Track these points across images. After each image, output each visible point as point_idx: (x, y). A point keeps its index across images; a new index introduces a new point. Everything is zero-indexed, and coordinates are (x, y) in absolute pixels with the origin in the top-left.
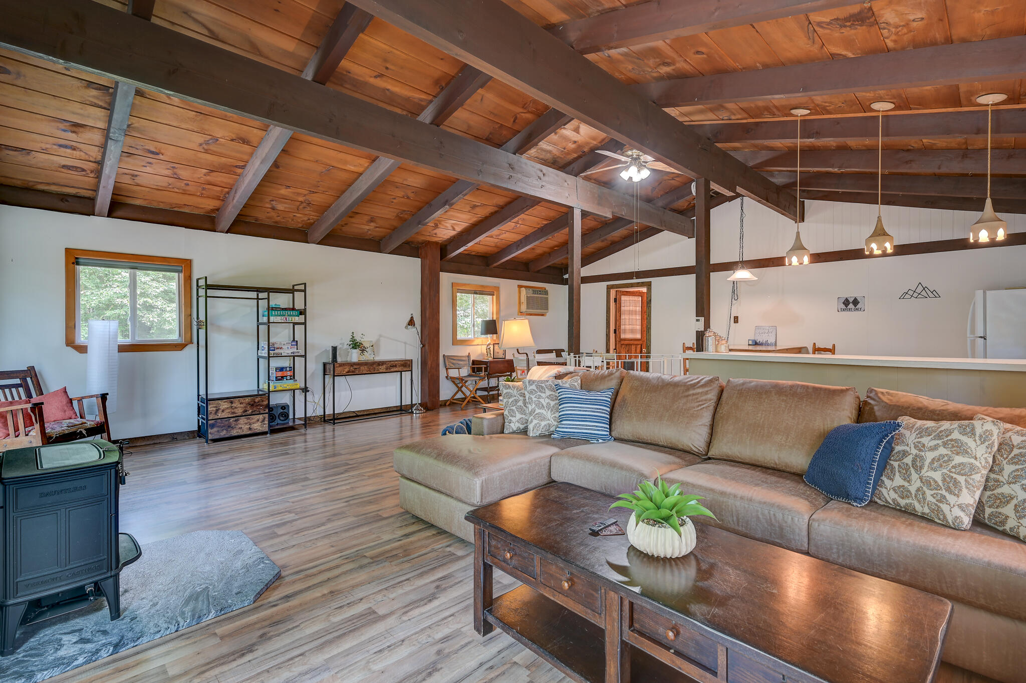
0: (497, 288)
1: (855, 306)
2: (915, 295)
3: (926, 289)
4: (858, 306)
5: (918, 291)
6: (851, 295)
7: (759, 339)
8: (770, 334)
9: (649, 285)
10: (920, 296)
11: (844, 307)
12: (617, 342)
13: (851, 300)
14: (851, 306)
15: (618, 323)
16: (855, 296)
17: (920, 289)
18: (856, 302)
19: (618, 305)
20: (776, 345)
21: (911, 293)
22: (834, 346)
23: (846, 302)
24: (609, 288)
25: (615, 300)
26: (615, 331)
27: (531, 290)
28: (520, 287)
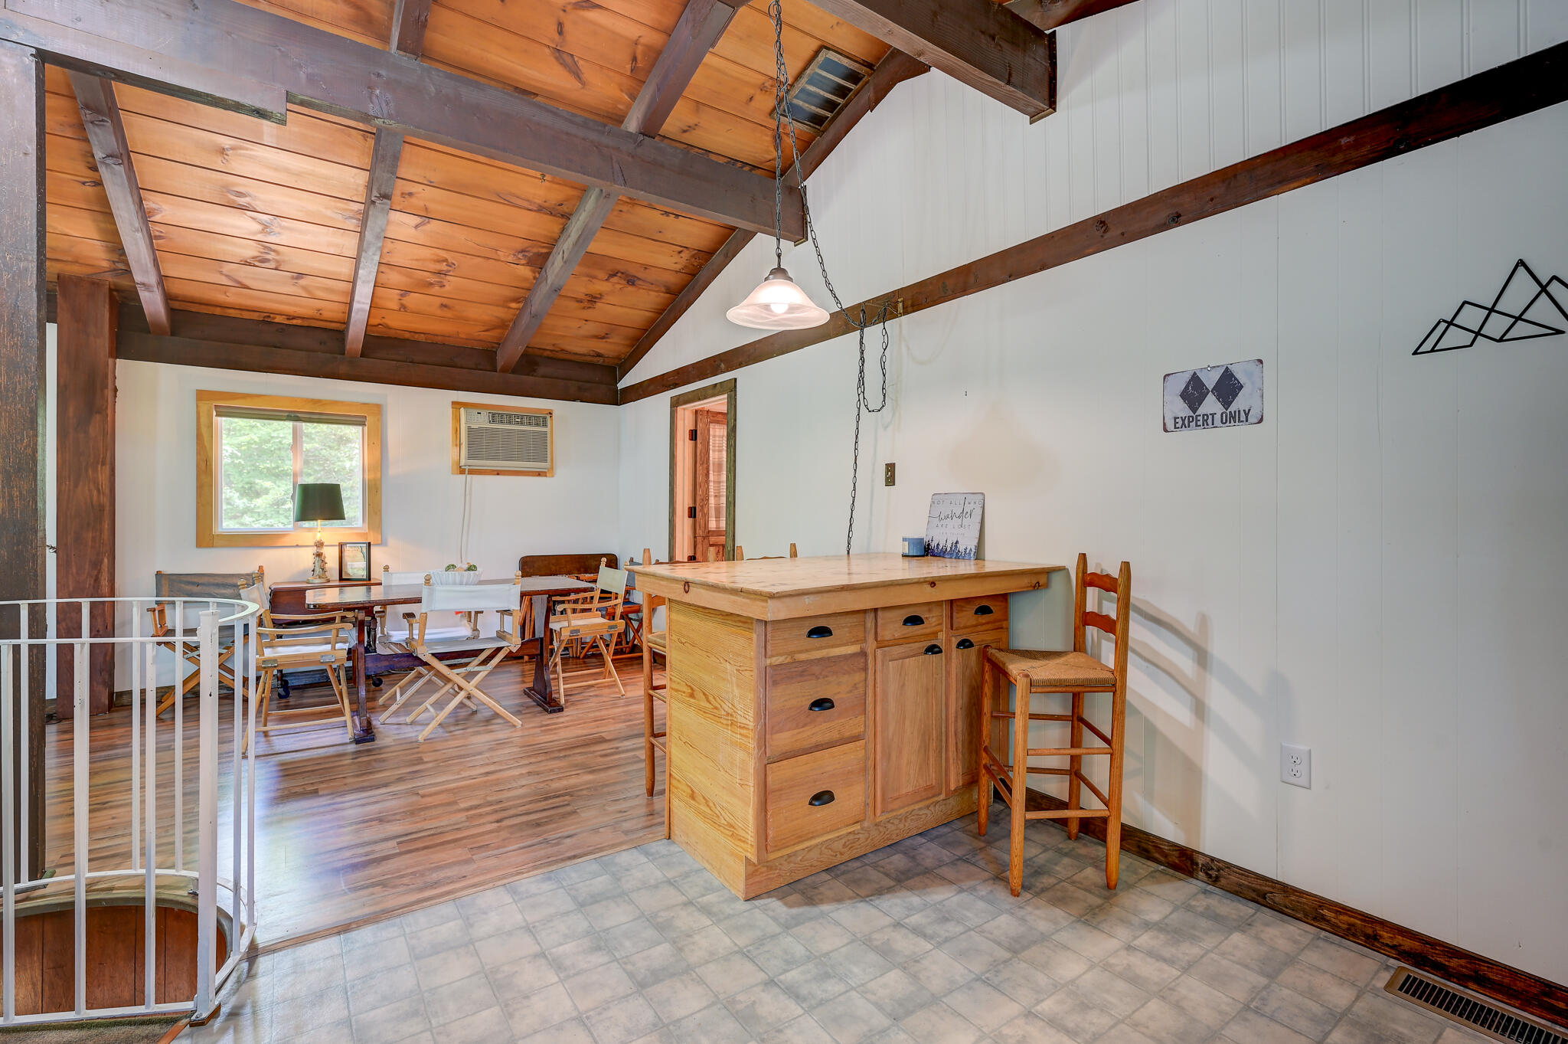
0: (378, 409)
1: (1226, 404)
2: (1497, 325)
3: (1555, 288)
4: (1239, 404)
5: (1512, 303)
6: (1208, 363)
7: (941, 537)
8: (966, 521)
9: (731, 388)
10: (1521, 329)
11: (1182, 409)
12: (699, 540)
13: (1210, 380)
14: (1211, 405)
15: (700, 492)
16: (1224, 361)
17: (1523, 288)
18: (1228, 387)
19: (699, 446)
20: (979, 554)
21: (1471, 318)
22: (1126, 567)
23: (1193, 393)
24: (676, 403)
25: (693, 435)
26: (692, 513)
27: (484, 413)
28: (456, 405)
